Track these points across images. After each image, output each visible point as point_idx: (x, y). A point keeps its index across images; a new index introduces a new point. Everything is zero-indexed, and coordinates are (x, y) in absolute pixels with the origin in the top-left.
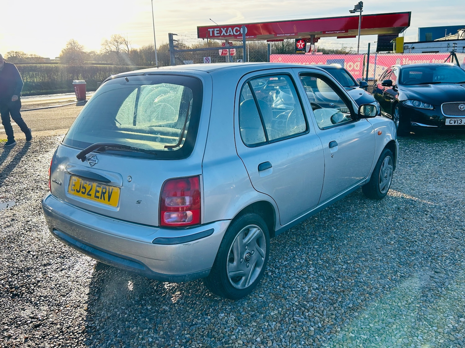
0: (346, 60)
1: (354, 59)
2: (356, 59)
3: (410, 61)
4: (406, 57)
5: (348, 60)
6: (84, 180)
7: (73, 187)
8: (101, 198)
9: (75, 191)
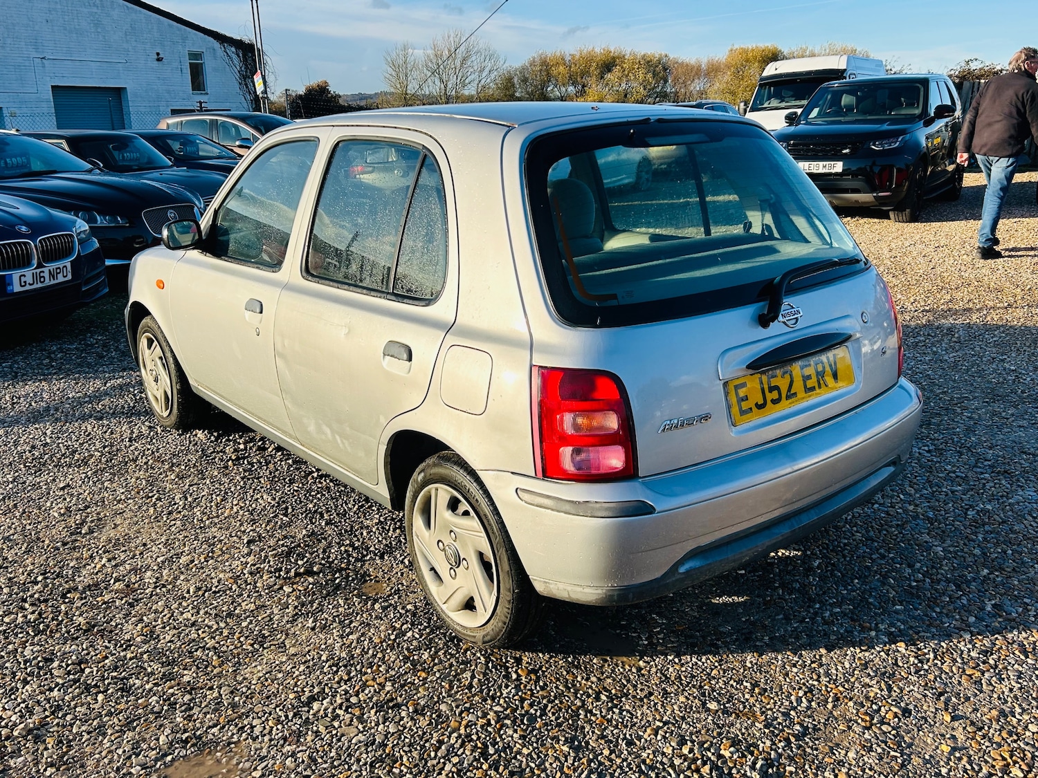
6: (768, 370)
7: (745, 405)
8: (820, 387)
9: (754, 409)
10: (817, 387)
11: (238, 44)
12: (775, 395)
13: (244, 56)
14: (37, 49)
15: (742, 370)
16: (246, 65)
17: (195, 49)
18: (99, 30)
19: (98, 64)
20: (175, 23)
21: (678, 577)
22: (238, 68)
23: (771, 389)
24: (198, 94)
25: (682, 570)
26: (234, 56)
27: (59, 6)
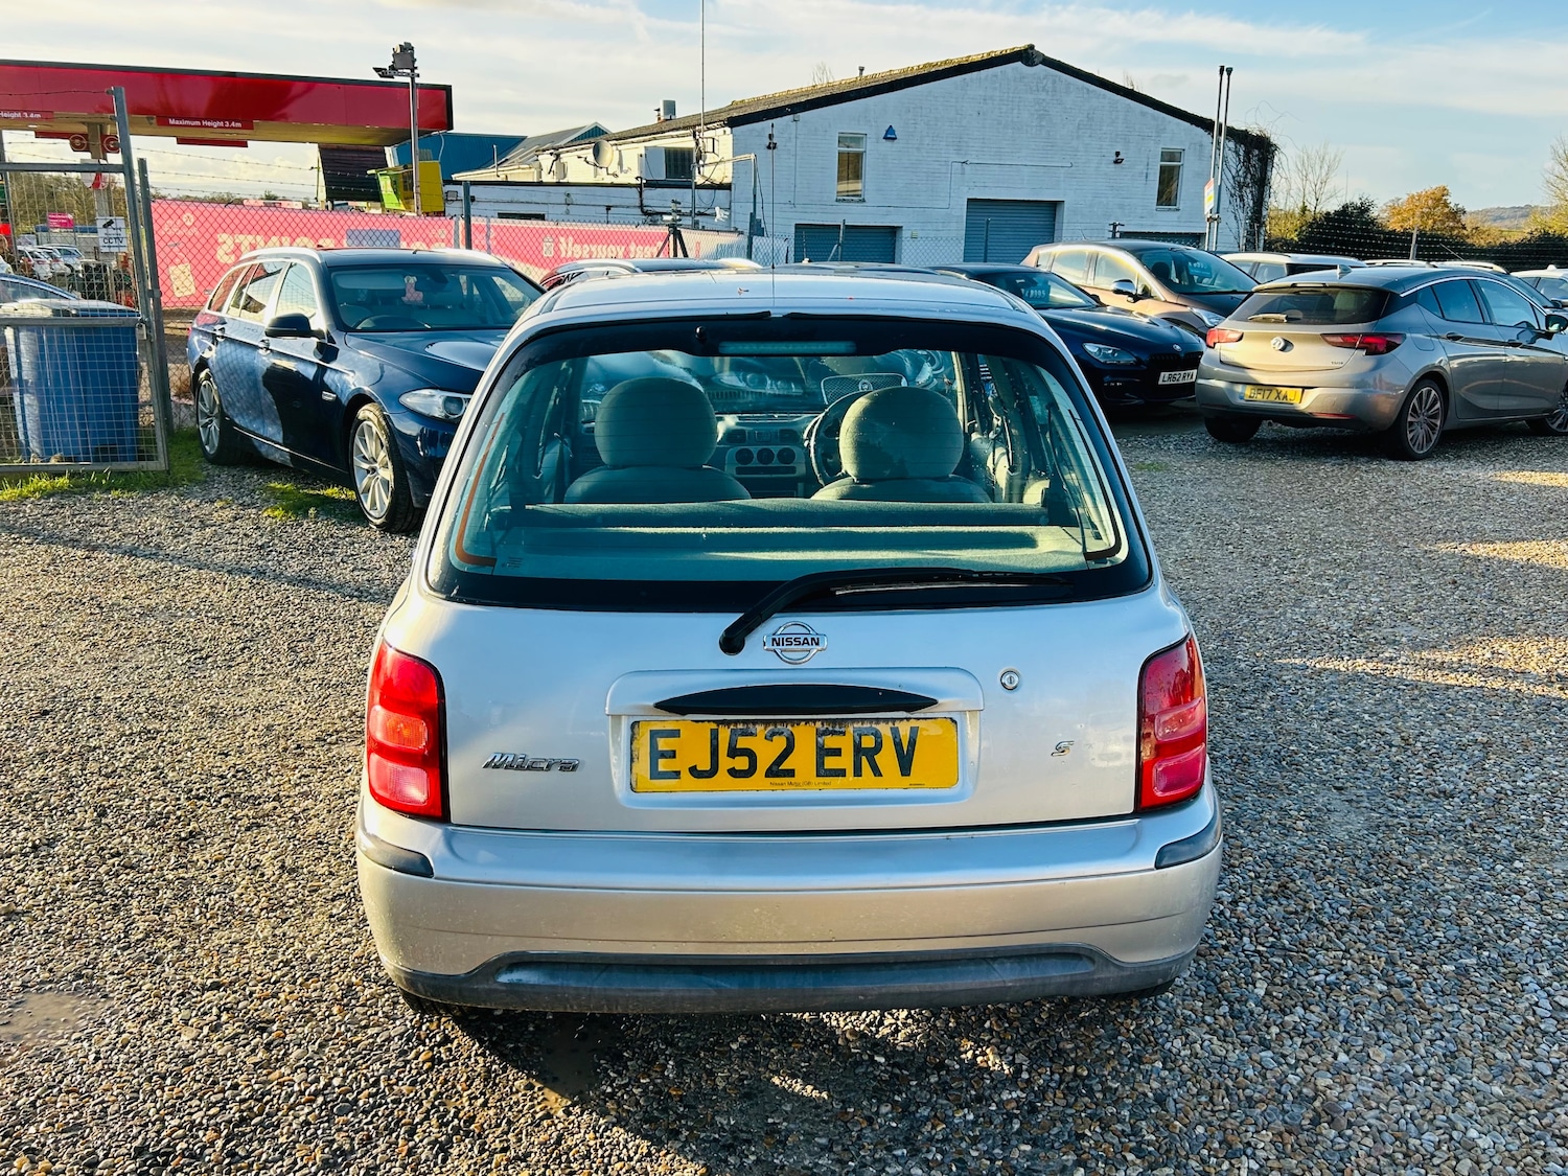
0: (404, 235)
1: (427, 231)
2: (433, 231)
3: (577, 247)
4: (566, 234)
5: (411, 235)
6: (736, 722)
7: (663, 765)
8: (858, 772)
9: (685, 774)
10: (850, 771)
11: (1238, 136)
12: (742, 763)
13: (1247, 153)
14: (958, 151)
15: (645, 708)
16: (1248, 168)
17: (1174, 146)
18: (1043, 123)
19: (1034, 169)
20: (1150, 110)
21: (495, 986)
22: (1234, 172)
23: (733, 752)
24: (1164, 210)
25: (504, 978)
26: (1231, 156)
27: (997, 93)
